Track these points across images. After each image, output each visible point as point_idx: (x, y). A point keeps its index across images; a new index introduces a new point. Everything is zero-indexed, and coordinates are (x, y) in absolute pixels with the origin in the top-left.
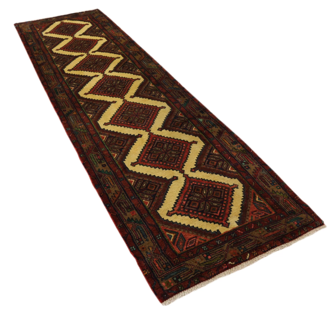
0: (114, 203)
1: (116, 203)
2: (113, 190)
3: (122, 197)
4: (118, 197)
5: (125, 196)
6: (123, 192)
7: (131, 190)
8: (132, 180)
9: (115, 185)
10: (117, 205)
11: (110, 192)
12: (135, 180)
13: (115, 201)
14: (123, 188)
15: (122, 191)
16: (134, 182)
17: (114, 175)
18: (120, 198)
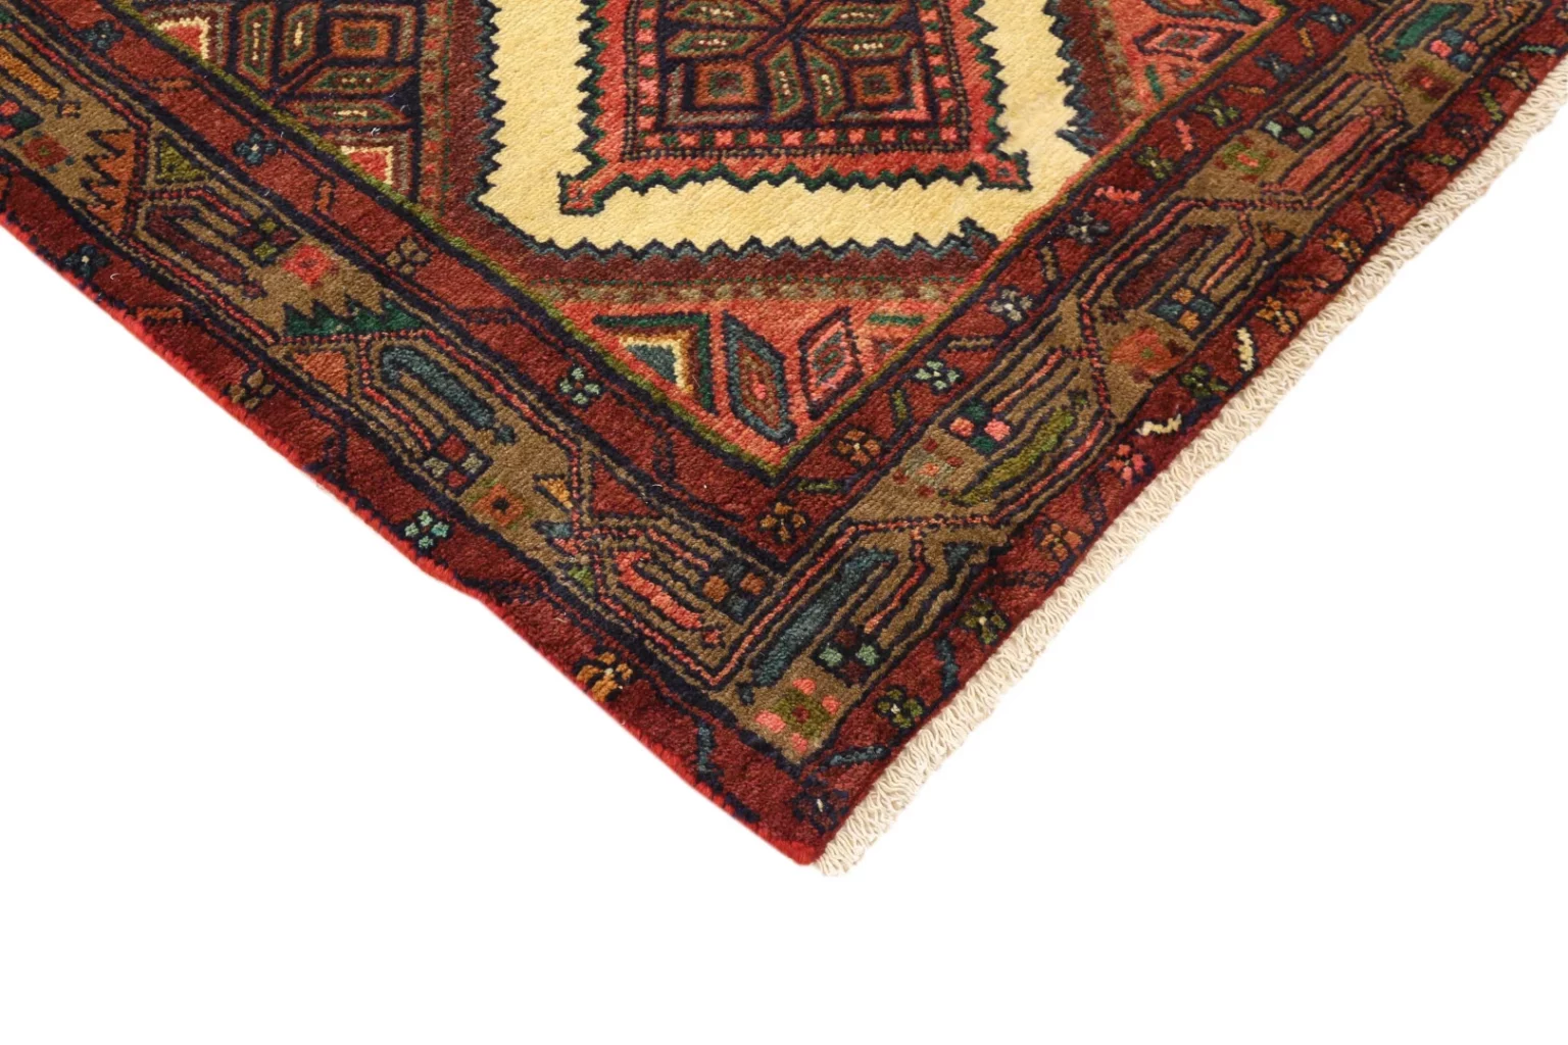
0: (128, 233)
1: (141, 223)
2: (71, 136)
3: (171, 169)
4: (139, 174)
5: (187, 155)
6: (158, 127)
7: (211, 97)
8: (185, 23)
9: (72, 90)
10: (153, 242)
11: (55, 154)
12: (214, 18)
13: (126, 209)
14: (137, 96)
15: (149, 123)
16: (212, 33)
17: (24, 19)
18: (158, 181)
